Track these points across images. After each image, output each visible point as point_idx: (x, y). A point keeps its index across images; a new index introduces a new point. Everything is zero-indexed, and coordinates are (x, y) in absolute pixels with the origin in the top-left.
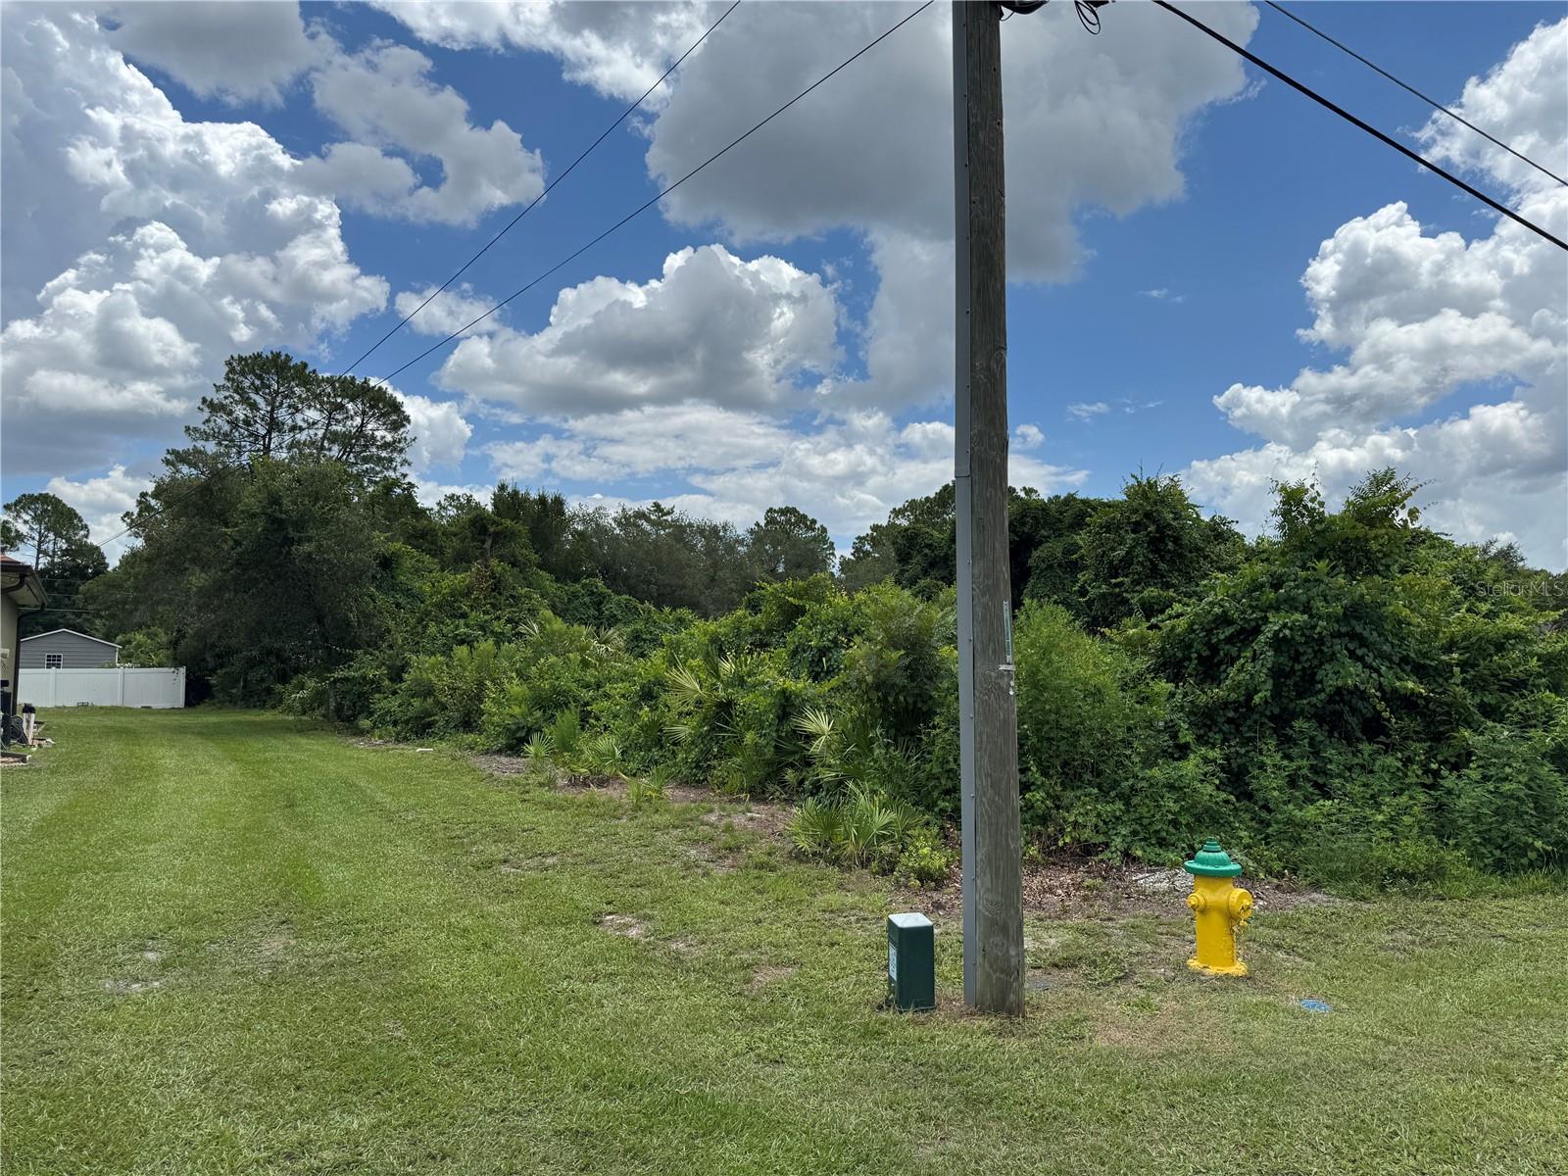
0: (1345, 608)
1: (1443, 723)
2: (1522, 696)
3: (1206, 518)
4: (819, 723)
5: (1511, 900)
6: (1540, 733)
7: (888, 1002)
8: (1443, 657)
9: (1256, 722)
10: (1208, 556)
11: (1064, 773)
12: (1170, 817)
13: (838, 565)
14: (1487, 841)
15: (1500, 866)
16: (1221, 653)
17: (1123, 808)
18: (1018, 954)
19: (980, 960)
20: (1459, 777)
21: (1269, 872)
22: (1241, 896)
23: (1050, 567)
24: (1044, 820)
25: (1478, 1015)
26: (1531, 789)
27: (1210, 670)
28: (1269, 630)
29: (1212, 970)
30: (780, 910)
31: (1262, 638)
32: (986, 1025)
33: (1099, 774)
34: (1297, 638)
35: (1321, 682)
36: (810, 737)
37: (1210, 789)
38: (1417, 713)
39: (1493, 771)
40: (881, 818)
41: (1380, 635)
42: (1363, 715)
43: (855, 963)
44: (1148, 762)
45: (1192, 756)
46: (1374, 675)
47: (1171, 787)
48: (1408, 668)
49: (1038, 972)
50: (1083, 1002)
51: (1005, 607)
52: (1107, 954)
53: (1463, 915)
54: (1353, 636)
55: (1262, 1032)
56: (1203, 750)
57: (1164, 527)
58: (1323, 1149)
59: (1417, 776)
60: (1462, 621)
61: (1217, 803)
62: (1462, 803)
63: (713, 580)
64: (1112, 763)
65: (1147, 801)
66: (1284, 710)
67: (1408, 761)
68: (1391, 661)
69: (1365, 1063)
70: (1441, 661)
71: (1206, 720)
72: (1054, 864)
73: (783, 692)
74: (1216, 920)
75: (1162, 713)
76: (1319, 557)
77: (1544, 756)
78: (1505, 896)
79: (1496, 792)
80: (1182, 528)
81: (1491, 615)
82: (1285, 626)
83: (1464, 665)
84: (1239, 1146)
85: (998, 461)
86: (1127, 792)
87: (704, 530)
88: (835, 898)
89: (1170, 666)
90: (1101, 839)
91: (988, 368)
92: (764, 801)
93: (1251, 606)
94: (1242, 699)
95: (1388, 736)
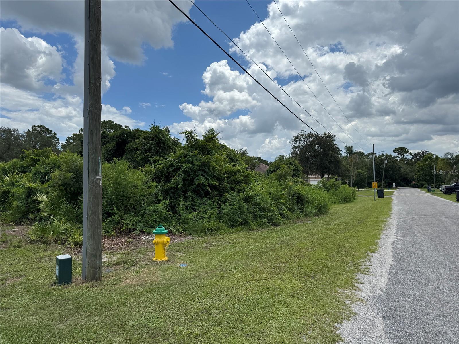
0: (201, 163)
1: (222, 192)
2: (239, 185)
3: (172, 137)
4: (43, 198)
5: (233, 234)
6: (242, 194)
7: (55, 283)
8: (223, 176)
9: (179, 193)
10: (172, 148)
11: (125, 209)
12: (154, 220)
13: (60, 146)
14: (230, 220)
15: (232, 226)
16: (171, 174)
17: (141, 218)
18: (99, 263)
19: (87, 266)
20: (225, 205)
21: (179, 232)
22: (167, 239)
23: (131, 150)
24: (118, 223)
25: (220, 262)
26: (239, 207)
27: (168, 179)
28: (183, 168)
29: (159, 260)
30: (20, 260)
31: (181, 170)
32: (88, 285)
33: (135, 209)
34: (189, 170)
35: (195, 182)
36: (39, 202)
37: (165, 211)
38: (217, 190)
39: (232, 203)
40: (63, 227)
41: (209, 170)
42: (205, 191)
43: (46, 273)
44: (149, 205)
45: (161, 202)
46: (207, 180)
47: (155, 211)
48: (215, 178)
49: (108, 267)
50: (120, 274)
51: (99, 159)
52: (130, 259)
53: (222, 238)
54: (203, 170)
55: (168, 274)
56: (164, 201)
57: (160, 140)
58: (177, 302)
59: (216, 205)
60: (229, 167)
61: (167, 215)
62: (224, 211)
63: (8, 149)
64: (139, 206)
65: (148, 216)
66: (186, 189)
67: (214, 202)
68: (211, 177)
69: (192, 278)
70: (223, 177)
71: (166, 193)
72: (120, 236)
73: (29, 187)
74: (160, 246)
75: (154, 191)
76: (196, 149)
77: (242, 199)
78: (232, 233)
79: (232, 208)
80: (165, 140)
81: (234, 166)
82: (187, 167)
83: (227, 178)
84: (155, 305)
85: (98, 113)
86: (143, 213)
87: (5, 131)
88: (42, 254)
89: (157, 178)
90: (134, 227)
91: (95, 83)
92: (20, 225)
93: (179, 162)
94: (175, 187)
95: (210, 195)
